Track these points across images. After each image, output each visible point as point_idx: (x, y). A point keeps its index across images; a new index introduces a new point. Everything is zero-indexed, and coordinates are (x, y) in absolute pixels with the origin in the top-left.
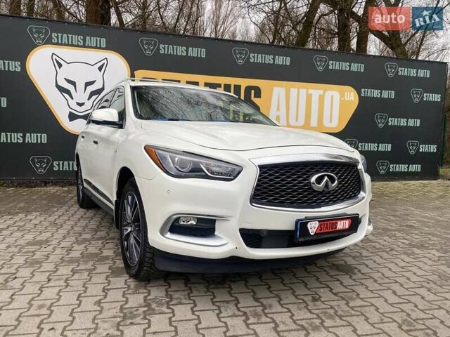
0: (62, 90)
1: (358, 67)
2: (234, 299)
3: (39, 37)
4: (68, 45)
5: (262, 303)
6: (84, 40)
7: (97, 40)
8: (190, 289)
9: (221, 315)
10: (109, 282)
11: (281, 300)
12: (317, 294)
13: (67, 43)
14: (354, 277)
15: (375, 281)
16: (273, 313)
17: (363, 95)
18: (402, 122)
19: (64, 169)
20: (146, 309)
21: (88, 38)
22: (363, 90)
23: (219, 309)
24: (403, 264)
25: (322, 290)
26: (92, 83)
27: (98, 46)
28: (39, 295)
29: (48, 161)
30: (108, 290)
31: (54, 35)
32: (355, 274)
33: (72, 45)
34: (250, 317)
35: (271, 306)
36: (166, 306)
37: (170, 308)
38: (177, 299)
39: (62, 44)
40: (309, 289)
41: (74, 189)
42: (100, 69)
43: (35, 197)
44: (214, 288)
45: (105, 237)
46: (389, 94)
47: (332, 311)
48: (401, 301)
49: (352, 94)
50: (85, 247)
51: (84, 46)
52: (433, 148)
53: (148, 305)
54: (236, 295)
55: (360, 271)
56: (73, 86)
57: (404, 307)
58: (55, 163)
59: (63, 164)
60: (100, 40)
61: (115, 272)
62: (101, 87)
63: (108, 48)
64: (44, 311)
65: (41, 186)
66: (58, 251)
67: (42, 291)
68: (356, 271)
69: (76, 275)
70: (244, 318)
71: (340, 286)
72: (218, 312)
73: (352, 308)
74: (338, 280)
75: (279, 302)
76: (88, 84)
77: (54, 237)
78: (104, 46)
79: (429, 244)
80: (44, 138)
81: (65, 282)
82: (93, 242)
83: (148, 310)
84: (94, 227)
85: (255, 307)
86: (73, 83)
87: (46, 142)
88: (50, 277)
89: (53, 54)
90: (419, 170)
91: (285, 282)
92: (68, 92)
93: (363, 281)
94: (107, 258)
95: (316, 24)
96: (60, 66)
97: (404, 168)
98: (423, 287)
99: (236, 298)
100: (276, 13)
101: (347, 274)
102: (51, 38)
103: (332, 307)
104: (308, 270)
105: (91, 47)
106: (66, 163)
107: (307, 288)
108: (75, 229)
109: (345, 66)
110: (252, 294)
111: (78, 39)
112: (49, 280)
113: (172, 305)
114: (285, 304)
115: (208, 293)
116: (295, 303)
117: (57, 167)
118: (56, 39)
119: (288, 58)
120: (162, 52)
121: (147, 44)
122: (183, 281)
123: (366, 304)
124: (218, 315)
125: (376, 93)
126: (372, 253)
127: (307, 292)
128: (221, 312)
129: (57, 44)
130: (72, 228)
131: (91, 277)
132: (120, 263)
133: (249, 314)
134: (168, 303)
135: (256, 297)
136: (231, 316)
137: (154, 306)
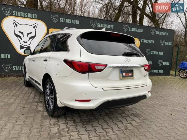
0: (17, 36)
1: (140, 30)
2: (94, 129)
3: (7, 13)
4: (20, 17)
5: (105, 131)
6: (27, 15)
7: (33, 15)
8: (76, 125)
9: (90, 136)
10: (42, 122)
11: (113, 129)
12: (127, 126)
13: (20, 16)
14: (140, 119)
15: (149, 120)
16: (111, 135)
17: (142, 42)
18: (157, 53)
19: (18, 70)
20: (59, 134)
21: (29, 14)
22: (142, 40)
23: (89, 134)
24: (158, 113)
25: (128, 125)
26: (30, 33)
27: (33, 17)
28: (13, 128)
29: (11, 66)
30: (42, 126)
31: (14, 12)
32: (140, 117)
33: (22, 17)
34: (102, 137)
35: (109, 132)
36: (67, 132)
37: (69, 134)
38: (71, 129)
39: (17, 16)
40: (123, 124)
41: (22, 78)
42: (34, 27)
43: (5, 82)
44: (86, 124)
45: (38, 101)
46: (152, 42)
47: (133, 134)
48: (158, 129)
49: (138, 41)
50: (30, 106)
51: (27, 17)
52: (168, 64)
53: (60, 133)
54: (95, 127)
55: (142, 116)
56: (22, 34)
57: (160, 131)
58: (14, 67)
59: (17, 67)
60: (34, 15)
61: (44, 118)
62: (34, 35)
63: (38, 19)
64: (16, 136)
65: (7, 77)
66: (19, 108)
67: (14, 127)
68: (141, 116)
69: (27, 119)
70: (99, 137)
71: (135, 123)
72: (88, 135)
73: (141, 132)
74: (134, 120)
75: (112, 130)
76: (29, 34)
77: (16, 101)
78: (36, 18)
79: (168, 104)
80: (9, 56)
81: (23, 122)
82: (33, 104)
83: (60, 135)
84: (33, 96)
85: (103, 132)
86: (22, 33)
87: (10, 58)
88: (17, 120)
89: (13, 20)
90: (163, 72)
91: (114, 121)
92: (20, 37)
93: (144, 121)
94: (40, 111)
95: (123, 10)
96: (17, 25)
97: (157, 71)
98: (166, 123)
99: (95, 129)
100: (107, 5)
101: (137, 117)
102: (12, 13)
103: (133, 132)
104: (122, 116)
105: (30, 18)
106: (18, 67)
107: (122, 124)
108: (25, 97)
109: (135, 30)
110: (101, 127)
111: (24, 14)
112: (16, 121)
113: (69, 132)
114: (115, 131)
115: (84, 127)
116: (118, 131)
117: (15, 69)
118: (15, 14)
119: (113, 26)
120: (61, 21)
121: (54, 17)
122: (73, 121)
123: (146, 130)
124: (88, 136)
125: (147, 41)
126: (146, 108)
127: (123, 126)
128: (90, 135)
129: (15, 16)
130: (23, 97)
131: (34, 120)
132: (46, 114)
133: (101, 136)
134: (68, 131)
135: (103, 128)
136: (94, 137)
137: (62, 133)
